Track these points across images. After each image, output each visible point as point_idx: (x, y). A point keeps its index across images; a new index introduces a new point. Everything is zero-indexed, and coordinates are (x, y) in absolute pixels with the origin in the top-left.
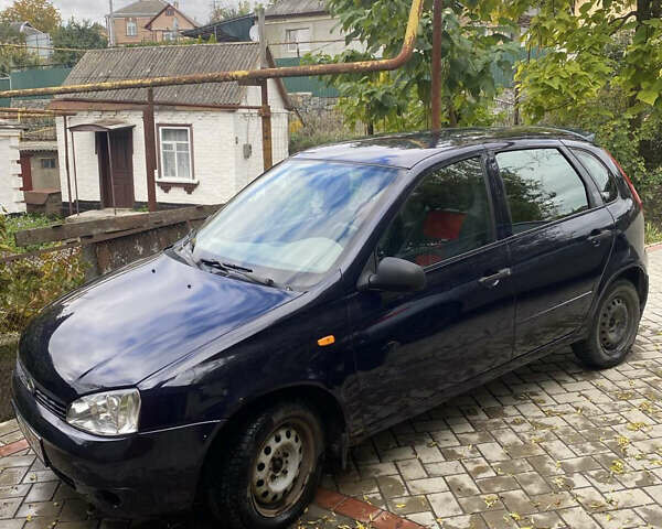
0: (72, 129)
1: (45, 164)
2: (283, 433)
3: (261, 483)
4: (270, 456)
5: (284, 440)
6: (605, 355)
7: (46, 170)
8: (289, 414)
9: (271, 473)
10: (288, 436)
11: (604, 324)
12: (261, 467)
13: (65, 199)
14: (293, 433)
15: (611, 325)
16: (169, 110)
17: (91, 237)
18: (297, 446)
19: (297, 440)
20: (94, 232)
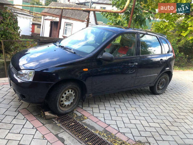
0: (45, 19)
1: (38, 27)
2: (70, 90)
3: (62, 101)
4: (66, 95)
5: (70, 92)
6: (158, 91)
7: (38, 28)
8: (73, 86)
9: (65, 99)
10: (72, 91)
11: (159, 84)
12: (63, 97)
13: (41, 36)
14: (73, 91)
15: (161, 84)
16: (69, 19)
17: (40, 40)
18: (74, 95)
19: (74, 93)
20: (41, 39)
